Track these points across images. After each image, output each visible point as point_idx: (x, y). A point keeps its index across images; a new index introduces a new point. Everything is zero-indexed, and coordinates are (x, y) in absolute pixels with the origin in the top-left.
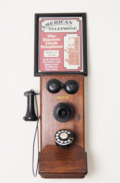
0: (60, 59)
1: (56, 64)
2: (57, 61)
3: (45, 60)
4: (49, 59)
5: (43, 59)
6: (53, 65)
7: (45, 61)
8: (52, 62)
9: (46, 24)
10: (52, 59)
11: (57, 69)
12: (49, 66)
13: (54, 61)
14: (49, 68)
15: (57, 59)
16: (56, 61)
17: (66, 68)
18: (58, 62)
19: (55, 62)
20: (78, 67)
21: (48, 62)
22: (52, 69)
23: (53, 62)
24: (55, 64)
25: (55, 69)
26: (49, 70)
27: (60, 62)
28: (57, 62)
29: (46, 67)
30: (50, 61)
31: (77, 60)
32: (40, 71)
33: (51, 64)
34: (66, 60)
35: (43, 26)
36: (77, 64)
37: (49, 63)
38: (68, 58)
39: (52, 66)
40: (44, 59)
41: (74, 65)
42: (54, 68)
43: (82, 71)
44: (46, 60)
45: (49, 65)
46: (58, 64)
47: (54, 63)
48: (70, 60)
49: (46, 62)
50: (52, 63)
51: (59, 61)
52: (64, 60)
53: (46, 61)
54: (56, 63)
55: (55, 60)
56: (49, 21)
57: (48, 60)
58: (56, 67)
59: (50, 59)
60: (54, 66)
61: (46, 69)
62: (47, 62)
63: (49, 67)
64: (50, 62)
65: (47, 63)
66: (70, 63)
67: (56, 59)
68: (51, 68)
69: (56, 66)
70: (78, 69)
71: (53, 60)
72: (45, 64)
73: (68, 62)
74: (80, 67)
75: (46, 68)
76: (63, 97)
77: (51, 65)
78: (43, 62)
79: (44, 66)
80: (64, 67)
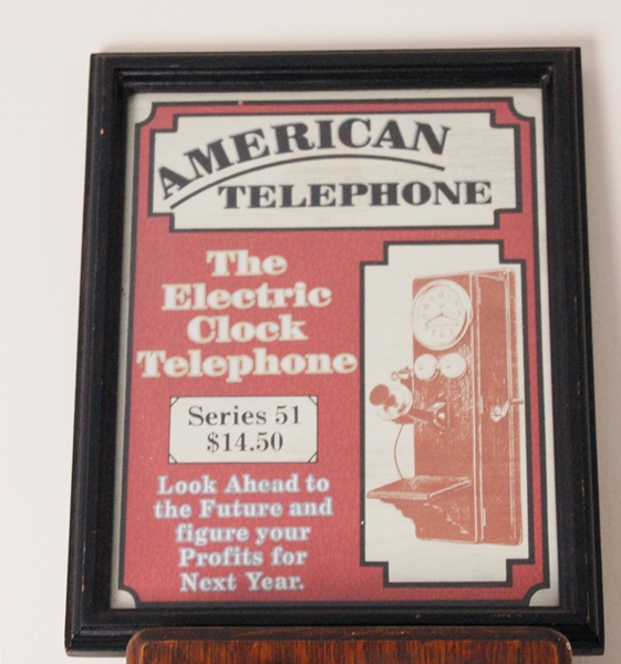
0: (323, 485)
1: (291, 534)
2: (303, 496)
3: (181, 487)
4: (222, 482)
5: (163, 480)
6: (253, 536)
7: (178, 500)
8: (250, 511)
9: (195, 155)
10: (250, 485)
11: (293, 580)
12: (218, 547)
13: (268, 498)
14: (221, 571)
15: (302, 484)
16: (285, 499)
17: (385, 565)
18: (310, 509)
19: (275, 510)
20: (510, 563)
21: (204, 514)
22: (243, 583)
23: (262, 507)
24: (276, 534)
25: (281, 583)
26: (219, 584)
27: (326, 508)
28: (296, 510)
29: (185, 556)
30: (230, 499)
31: (497, 487)
32: (123, 599)
33: (242, 534)
34: (394, 492)
35: (165, 173)
36: (499, 532)
37: (215, 521)
38: (409, 471)
39: (250, 544)
40: (170, 483)
41: (469, 538)
43: (546, 598)
44: (194, 487)
45: (216, 535)
46: (305, 531)
47: (268, 522)
48: (423, 487)
49: (186, 511)
50: (250, 524)
51: (318, 498)
52: (368, 488)
53: (193, 500)
54: (285, 521)
55: (278, 487)
56: (223, 129)
57: (209, 486)
58: (289, 559)
59: (234, 485)
60: (269, 545)
61: (189, 582)
62: (197, 509)
63: (215, 559)
64: (224, 511)
66: (430, 525)
67: (285, 478)
68: (240, 571)
69: (290, 546)
70: (509, 582)
71: (263, 486)
72: (180, 530)
73: (406, 508)
74: (531, 560)
75: (192, 566)
77: (235, 543)
78: (164, 511)
79: (173, 549)
80: (368, 558)
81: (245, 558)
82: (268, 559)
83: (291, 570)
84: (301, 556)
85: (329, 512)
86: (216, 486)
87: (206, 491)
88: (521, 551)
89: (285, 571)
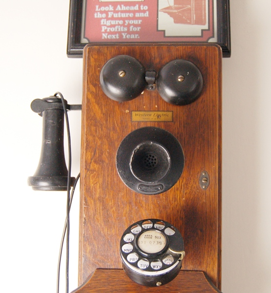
0: (146, 8)
1: (136, 22)
2: (140, 11)
3: (103, 9)
4: (115, 7)
5: (97, 7)
6: (124, 23)
7: (101, 12)
8: (123, 15)
10: (124, 8)
11: (136, 35)
12: (114, 26)
13: (129, 12)
14: (114, 33)
15: (139, 8)
16: (134, 12)
17: (164, 31)
18: (142, 15)
19: (131, 15)
20: (202, 31)
21: (110, 16)
22: (121, 36)
23: (127, 14)
24: (131, 22)
25: (133, 36)
26: (114, 37)
27: (147, 14)
28: (137, 15)
29: (103, 29)
30: (117, 12)
31: (199, 8)
33: (121, 22)
34: (167, 10)
36: (199, 21)
37: (113, 18)
38: (172, 4)
39: (123, 25)
40: (99, 7)
41: (190, 23)
42: (129, 32)
43: (214, 40)
44: (107, 9)
45: (113, 22)
46: (140, 21)
47: (129, 18)
48: (176, 8)
49: (104, 15)
50: (124, 19)
51: (144, 11)
52: (159, 9)
53: (106, 12)
54: (134, 18)
55: (132, 8)
57: (111, 8)
58: (135, 29)
59: (119, 8)
60: (129, 25)
61: (105, 36)
62: (107, 15)
63: (112, 29)
64: (116, 15)
65: (107, 18)
66: (178, 20)
67: (134, 6)
68: (120, 33)
69: (135, 26)
70: (202, 36)
71: (127, 8)
72: (102, 21)
73: (171, 14)
74: (209, 29)
75: (106, 31)
76: (152, 113)
77: (119, 25)
78: (97, 15)
79: (100, 26)
80: (159, 29)
81: (121, 29)
82: (129, 29)
83: (136, 33)
84: (139, 29)
85: (147, 16)
86: (113, 8)
87: (110, 10)
88: (206, 27)
89: (134, 33)
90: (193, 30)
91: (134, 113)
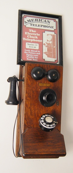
0: (39, 52)
1: (37, 56)
2: (38, 52)
3: (27, 50)
4: (30, 50)
5: (25, 50)
7: (27, 52)
8: (33, 53)
10: (33, 51)
12: (30, 56)
13: (35, 52)
15: (37, 51)
16: (36, 53)
17: (45, 59)
18: (38, 54)
19: (35, 53)
22: (32, 60)
24: (35, 55)
25: (36, 60)
26: (30, 60)
27: (40, 54)
28: (37, 54)
29: (27, 57)
30: (31, 52)
31: (54, 53)
32: (22, 60)
33: (32, 55)
34: (45, 53)
35: (25, 22)
36: (54, 57)
37: (30, 54)
38: (47, 51)
39: (33, 56)
41: (52, 58)
42: (34, 59)
43: (58, 63)
44: (28, 51)
45: (30, 55)
47: (35, 54)
48: (48, 53)
49: (27, 53)
50: (33, 54)
51: (39, 53)
52: (43, 52)
53: (28, 52)
54: (36, 54)
55: (35, 51)
57: (29, 51)
58: (36, 58)
60: (35, 56)
62: (28, 53)
63: (30, 57)
64: (31, 53)
65: (28, 54)
66: (48, 56)
68: (32, 58)
69: (36, 57)
70: (55, 62)
71: (34, 51)
73: (46, 54)
74: (57, 60)
75: (28, 58)
76: (45, 84)
77: (32, 56)
78: (25, 52)
79: (26, 56)
80: (43, 58)
81: (32, 57)
82: (34, 58)
83: (37, 59)
84: (37, 58)
88: (56, 59)
89: (36, 59)
90: (52, 60)
91: (40, 84)
